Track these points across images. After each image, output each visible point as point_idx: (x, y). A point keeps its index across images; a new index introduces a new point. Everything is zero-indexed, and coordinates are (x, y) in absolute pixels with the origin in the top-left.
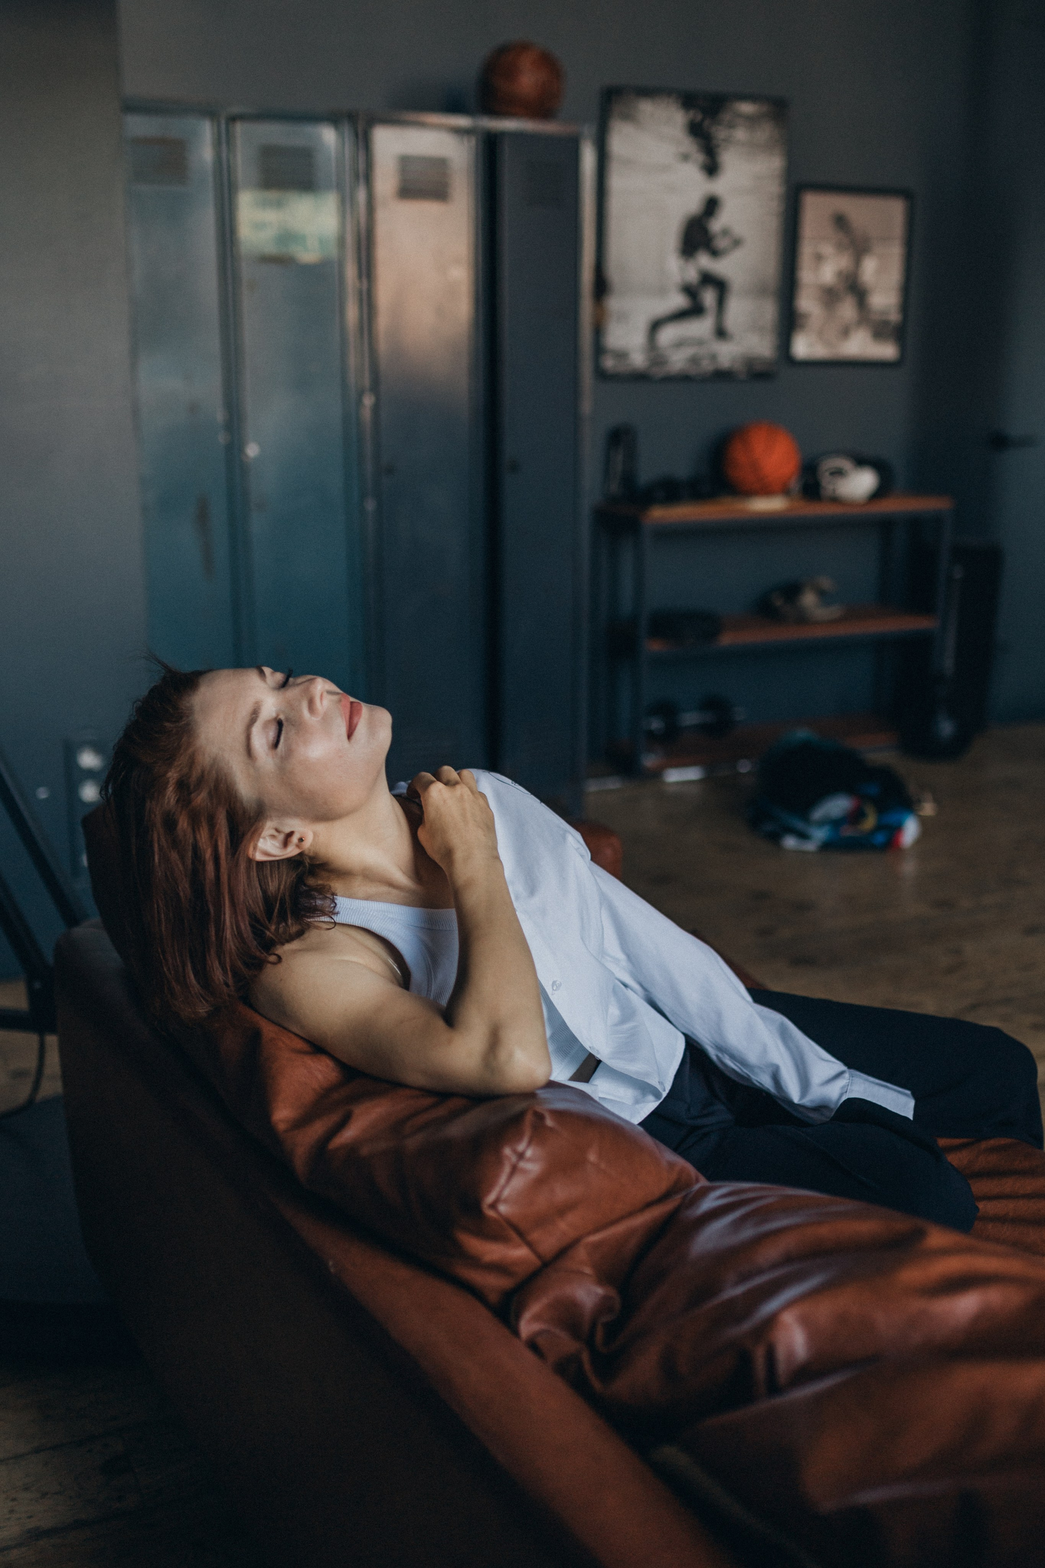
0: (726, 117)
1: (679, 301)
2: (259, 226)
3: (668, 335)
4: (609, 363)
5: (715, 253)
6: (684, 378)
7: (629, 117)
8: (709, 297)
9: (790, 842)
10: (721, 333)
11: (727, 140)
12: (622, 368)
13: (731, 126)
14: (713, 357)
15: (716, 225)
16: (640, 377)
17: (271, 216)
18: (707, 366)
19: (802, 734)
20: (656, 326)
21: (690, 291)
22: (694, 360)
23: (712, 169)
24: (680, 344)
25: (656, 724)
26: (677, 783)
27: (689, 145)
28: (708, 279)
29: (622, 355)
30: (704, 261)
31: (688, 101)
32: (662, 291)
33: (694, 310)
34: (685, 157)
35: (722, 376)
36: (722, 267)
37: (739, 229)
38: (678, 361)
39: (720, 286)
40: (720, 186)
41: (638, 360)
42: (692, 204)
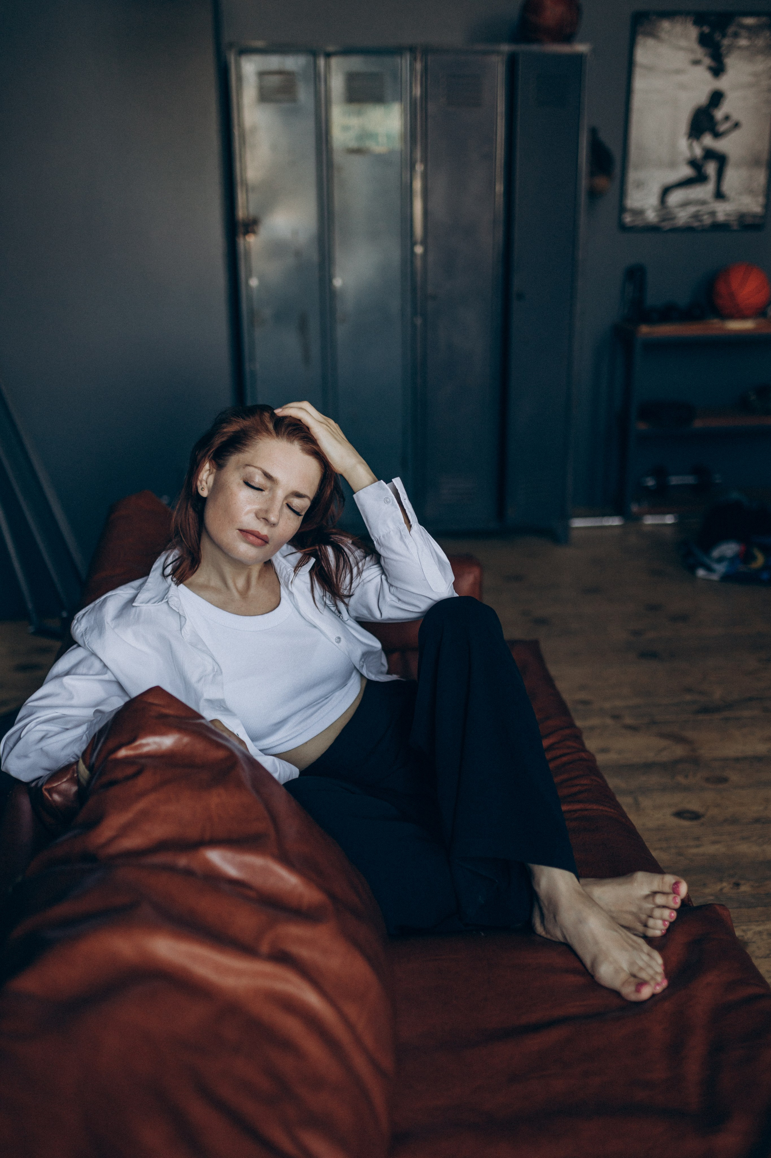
0: (731, 30)
1: (686, 171)
2: (346, 128)
3: (675, 198)
4: (628, 219)
5: (717, 135)
6: (688, 229)
7: (653, 34)
8: (711, 169)
9: (701, 573)
10: (719, 195)
11: (731, 48)
12: (639, 222)
13: (736, 35)
14: (713, 213)
15: (719, 114)
16: (653, 229)
17: (354, 122)
18: (707, 220)
19: (735, 495)
20: (666, 191)
21: (693, 163)
22: (696, 216)
23: (718, 70)
24: (685, 204)
25: (650, 482)
26: (650, 525)
27: (700, 52)
28: (710, 154)
29: (639, 213)
30: (708, 140)
31: (699, 19)
32: (673, 165)
33: (699, 178)
34: (696, 62)
35: (718, 227)
36: (721, 145)
37: (736, 116)
38: (683, 216)
39: (721, 160)
40: (723, 83)
41: (651, 216)
42: (701, 97)
